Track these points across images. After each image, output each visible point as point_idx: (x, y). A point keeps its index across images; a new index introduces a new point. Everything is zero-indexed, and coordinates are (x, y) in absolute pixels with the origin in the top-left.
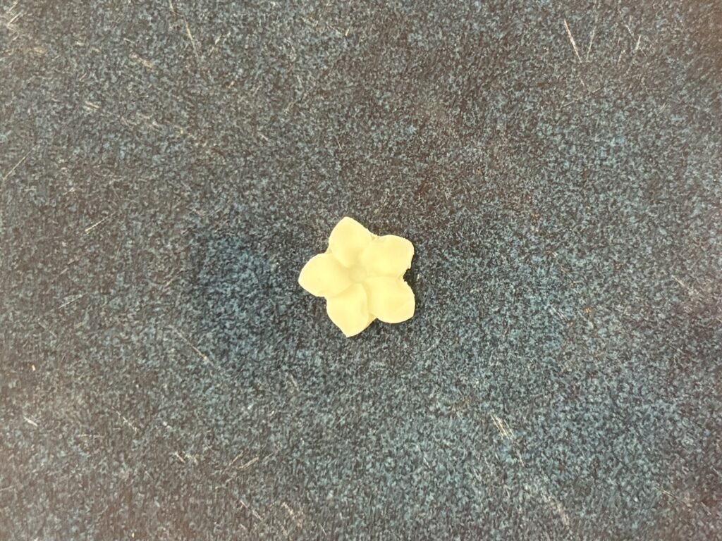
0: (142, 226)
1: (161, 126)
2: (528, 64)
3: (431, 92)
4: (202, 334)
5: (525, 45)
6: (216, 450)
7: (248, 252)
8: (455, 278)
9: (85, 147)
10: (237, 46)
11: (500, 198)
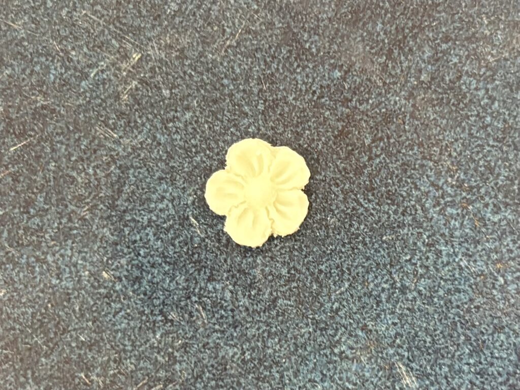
0: (66, 150)
1: (91, 53)
2: (456, 17)
3: (359, 39)
4: (116, 260)
7: (167, 183)
8: (368, 224)
9: (16, 69)
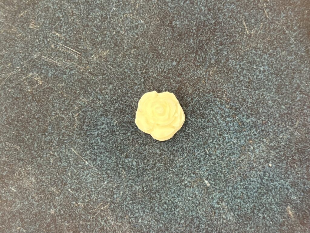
5: (224, 26)
6: (91, 201)
10: (98, 28)
11: (213, 93)
